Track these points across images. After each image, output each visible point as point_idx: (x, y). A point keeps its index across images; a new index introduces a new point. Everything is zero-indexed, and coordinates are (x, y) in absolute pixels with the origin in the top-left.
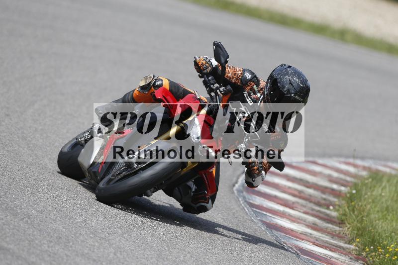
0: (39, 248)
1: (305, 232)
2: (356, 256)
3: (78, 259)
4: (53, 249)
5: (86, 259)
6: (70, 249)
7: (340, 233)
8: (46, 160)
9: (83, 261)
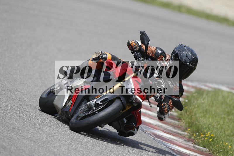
0: (2, 134)
1: (158, 125)
2: (188, 139)
3: (24, 141)
4: (10, 135)
5: (30, 141)
6: (20, 135)
7: (178, 125)
8: (6, 82)
9: (28, 142)
